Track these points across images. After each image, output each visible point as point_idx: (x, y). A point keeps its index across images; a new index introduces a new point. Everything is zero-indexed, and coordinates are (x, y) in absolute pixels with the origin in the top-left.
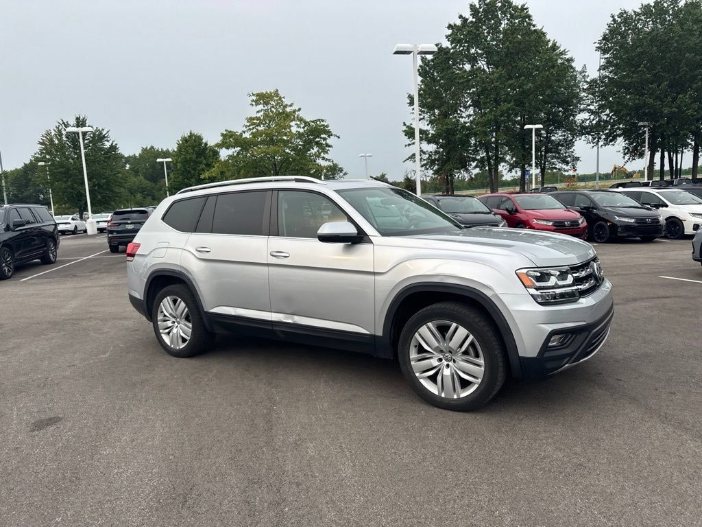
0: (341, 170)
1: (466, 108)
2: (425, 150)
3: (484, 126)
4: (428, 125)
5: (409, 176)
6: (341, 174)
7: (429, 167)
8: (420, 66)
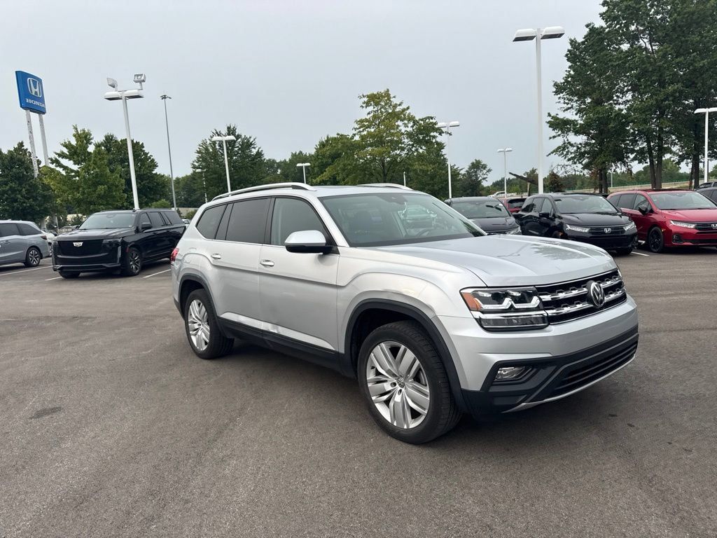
0: (484, 167)
1: (623, 93)
2: (573, 142)
3: (644, 112)
4: (576, 114)
5: (555, 172)
6: (485, 171)
7: (578, 160)
8: (569, 51)
